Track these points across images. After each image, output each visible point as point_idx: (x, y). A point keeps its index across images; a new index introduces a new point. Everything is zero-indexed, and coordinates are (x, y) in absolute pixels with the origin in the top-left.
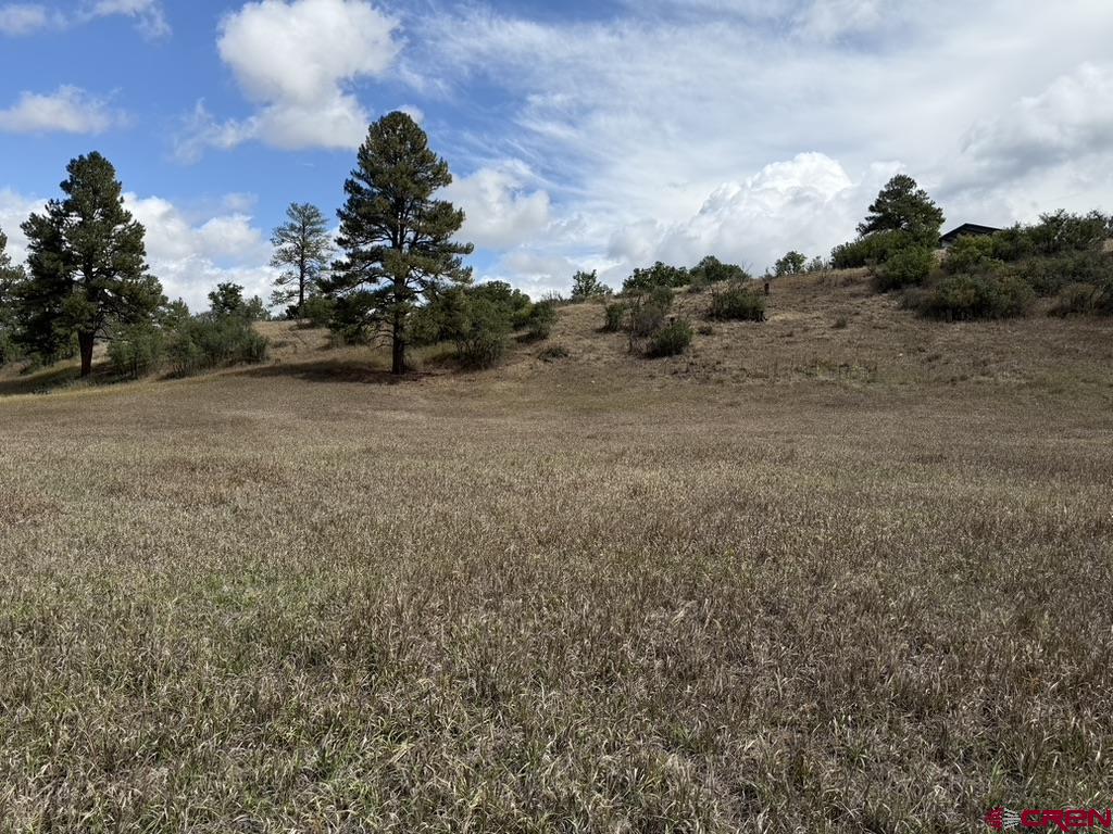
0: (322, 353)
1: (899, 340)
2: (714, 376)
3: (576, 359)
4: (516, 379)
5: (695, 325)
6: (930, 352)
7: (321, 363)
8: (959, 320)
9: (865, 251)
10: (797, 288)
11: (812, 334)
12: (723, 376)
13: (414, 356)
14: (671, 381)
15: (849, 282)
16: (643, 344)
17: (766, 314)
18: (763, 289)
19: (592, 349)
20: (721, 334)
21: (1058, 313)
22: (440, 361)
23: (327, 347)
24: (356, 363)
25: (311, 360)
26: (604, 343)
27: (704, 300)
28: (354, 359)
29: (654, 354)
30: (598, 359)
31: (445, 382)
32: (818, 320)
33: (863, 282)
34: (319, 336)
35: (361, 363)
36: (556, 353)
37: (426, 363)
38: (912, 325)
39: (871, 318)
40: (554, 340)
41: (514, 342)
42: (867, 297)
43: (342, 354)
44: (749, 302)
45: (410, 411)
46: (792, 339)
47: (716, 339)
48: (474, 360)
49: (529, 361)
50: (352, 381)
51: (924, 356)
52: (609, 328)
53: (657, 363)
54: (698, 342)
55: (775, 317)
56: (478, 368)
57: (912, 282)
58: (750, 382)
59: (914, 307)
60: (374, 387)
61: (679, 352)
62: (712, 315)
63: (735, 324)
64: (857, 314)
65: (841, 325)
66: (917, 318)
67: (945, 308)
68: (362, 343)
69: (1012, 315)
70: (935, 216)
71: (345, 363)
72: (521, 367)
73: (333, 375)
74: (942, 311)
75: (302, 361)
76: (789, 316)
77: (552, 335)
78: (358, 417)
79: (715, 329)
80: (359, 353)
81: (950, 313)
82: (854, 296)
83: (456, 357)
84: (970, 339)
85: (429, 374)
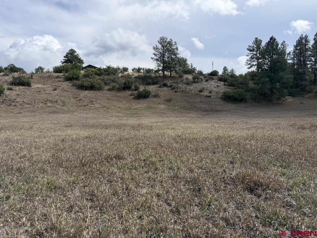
1: (71, 95)
2: (13, 104)
5: (6, 86)
6: (79, 98)
8: (87, 90)
9: (63, 69)
10: (41, 77)
11: (46, 92)
12: (17, 104)
15: (58, 77)
17: (32, 85)
18: (31, 77)
20: (16, 90)
21: (109, 90)
27: (9, 78)
32: (48, 87)
33: (62, 78)
38: (75, 90)
39: (64, 88)
42: (63, 82)
44: (25, 81)
46: (40, 93)
47: (14, 92)
51: (78, 99)
54: (7, 92)
55: (34, 86)
57: (75, 79)
58: (26, 106)
59: (76, 86)
62: (12, 84)
63: (21, 87)
64: (60, 87)
65: (55, 90)
67: (83, 87)
69: (99, 90)
70: (81, 62)
76: (40, 86)
79: (13, 88)
81: (85, 88)
82: (59, 81)
84: (89, 95)
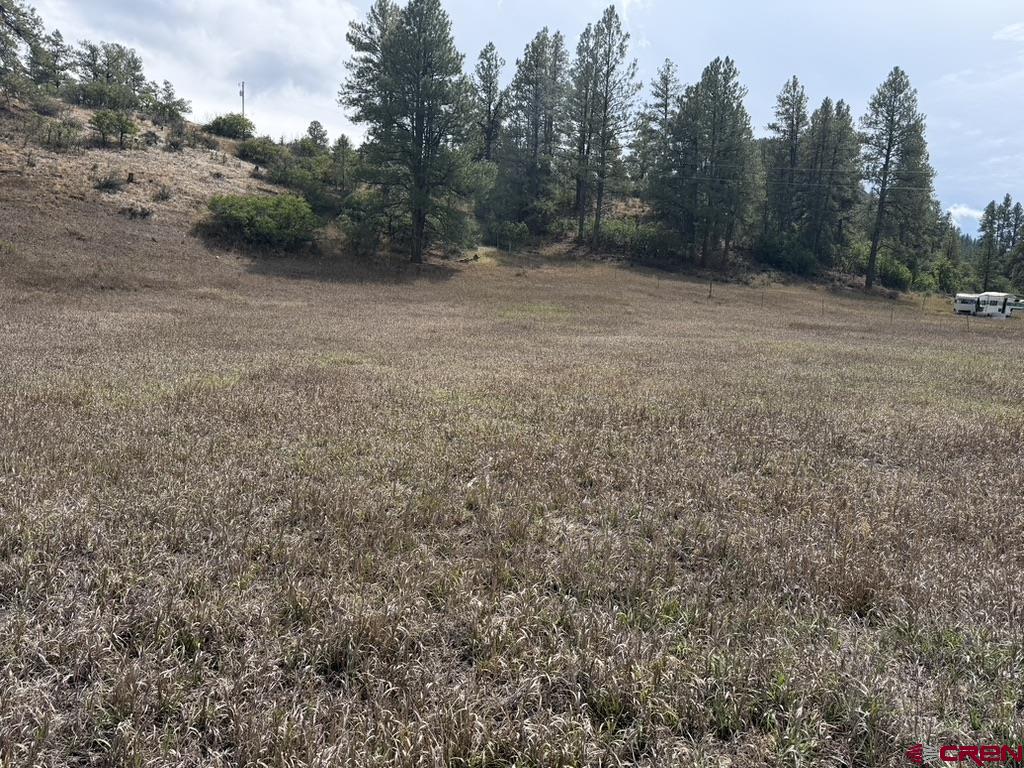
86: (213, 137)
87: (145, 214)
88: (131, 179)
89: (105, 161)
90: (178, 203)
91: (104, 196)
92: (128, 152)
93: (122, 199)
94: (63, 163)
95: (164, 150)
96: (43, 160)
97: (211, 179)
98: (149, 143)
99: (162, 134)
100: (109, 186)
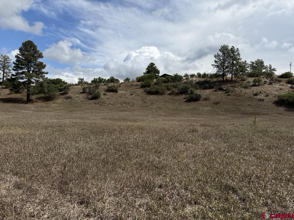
0: (8, 96)
1: (141, 98)
2: (103, 104)
3: (74, 99)
4: (58, 103)
5: (103, 93)
7: (8, 98)
8: (153, 95)
10: (126, 86)
11: (126, 96)
12: (105, 104)
13: (33, 97)
14: (94, 105)
15: (137, 85)
16: (90, 97)
17: (118, 91)
19: (78, 97)
21: (169, 94)
22: (39, 99)
23: (10, 94)
24: (17, 98)
25: (5, 97)
26: (81, 96)
27: (106, 87)
28: (17, 97)
29: (92, 99)
30: (79, 99)
31: (40, 104)
32: (128, 93)
33: (139, 86)
34: (7, 91)
35: (19, 99)
36: (69, 98)
37: (36, 99)
38: (144, 95)
39: (138, 93)
40: (70, 94)
41: (59, 95)
42: (139, 89)
43: (14, 96)
44: (115, 89)
45: (29, 110)
46: (121, 97)
47: (106, 96)
48: (48, 99)
49: (62, 99)
50: (15, 103)
52: (83, 93)
53: (92, 101)
54: (102, 96)
55: (120, 92)
56: (49, 100)
57: (147, 86)
58: (110, 106)
59: (146, 92)
60: (21, 105)
61: (97, 99)
62: (107, 91)
63: (111, 93)
64: (136, 92)
65: (132, 95)
66: (146, 94)
67: (151, 92)
68: (19, 93)
69: (162, 94)
71: (14, 98)
72: (60, 100)
73: (11, 101)
74: (150, 93)
75: (2, 98)
76: (123, 92)
77: (69, 93)
78: (15, 112)
79: (107, 94)
80: (18, 96)
81: (151, 93)
82: (136, 88)
83: (44, 98)
84: (153, 98)
85: (37, 102)
86: (281, 79)
87: (263, 100)
88: (260, 93)
89: (255, 89)
90: (270, 97)
91: (255, 97)
92: (260, 86)
93: (258, 97)
94: (247, 91)
95: (268, 85)
96: (244, 90)
97: (279, 90)
98: (265, 84)
99: (268, 81)
100: (256, 95)
